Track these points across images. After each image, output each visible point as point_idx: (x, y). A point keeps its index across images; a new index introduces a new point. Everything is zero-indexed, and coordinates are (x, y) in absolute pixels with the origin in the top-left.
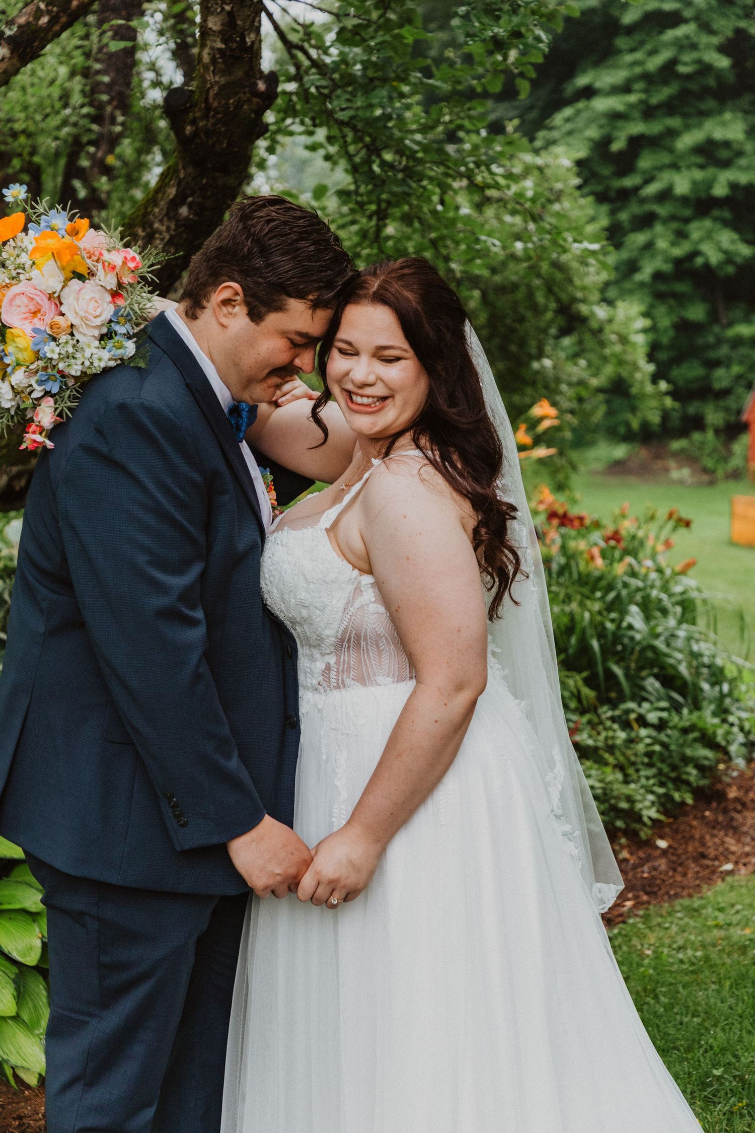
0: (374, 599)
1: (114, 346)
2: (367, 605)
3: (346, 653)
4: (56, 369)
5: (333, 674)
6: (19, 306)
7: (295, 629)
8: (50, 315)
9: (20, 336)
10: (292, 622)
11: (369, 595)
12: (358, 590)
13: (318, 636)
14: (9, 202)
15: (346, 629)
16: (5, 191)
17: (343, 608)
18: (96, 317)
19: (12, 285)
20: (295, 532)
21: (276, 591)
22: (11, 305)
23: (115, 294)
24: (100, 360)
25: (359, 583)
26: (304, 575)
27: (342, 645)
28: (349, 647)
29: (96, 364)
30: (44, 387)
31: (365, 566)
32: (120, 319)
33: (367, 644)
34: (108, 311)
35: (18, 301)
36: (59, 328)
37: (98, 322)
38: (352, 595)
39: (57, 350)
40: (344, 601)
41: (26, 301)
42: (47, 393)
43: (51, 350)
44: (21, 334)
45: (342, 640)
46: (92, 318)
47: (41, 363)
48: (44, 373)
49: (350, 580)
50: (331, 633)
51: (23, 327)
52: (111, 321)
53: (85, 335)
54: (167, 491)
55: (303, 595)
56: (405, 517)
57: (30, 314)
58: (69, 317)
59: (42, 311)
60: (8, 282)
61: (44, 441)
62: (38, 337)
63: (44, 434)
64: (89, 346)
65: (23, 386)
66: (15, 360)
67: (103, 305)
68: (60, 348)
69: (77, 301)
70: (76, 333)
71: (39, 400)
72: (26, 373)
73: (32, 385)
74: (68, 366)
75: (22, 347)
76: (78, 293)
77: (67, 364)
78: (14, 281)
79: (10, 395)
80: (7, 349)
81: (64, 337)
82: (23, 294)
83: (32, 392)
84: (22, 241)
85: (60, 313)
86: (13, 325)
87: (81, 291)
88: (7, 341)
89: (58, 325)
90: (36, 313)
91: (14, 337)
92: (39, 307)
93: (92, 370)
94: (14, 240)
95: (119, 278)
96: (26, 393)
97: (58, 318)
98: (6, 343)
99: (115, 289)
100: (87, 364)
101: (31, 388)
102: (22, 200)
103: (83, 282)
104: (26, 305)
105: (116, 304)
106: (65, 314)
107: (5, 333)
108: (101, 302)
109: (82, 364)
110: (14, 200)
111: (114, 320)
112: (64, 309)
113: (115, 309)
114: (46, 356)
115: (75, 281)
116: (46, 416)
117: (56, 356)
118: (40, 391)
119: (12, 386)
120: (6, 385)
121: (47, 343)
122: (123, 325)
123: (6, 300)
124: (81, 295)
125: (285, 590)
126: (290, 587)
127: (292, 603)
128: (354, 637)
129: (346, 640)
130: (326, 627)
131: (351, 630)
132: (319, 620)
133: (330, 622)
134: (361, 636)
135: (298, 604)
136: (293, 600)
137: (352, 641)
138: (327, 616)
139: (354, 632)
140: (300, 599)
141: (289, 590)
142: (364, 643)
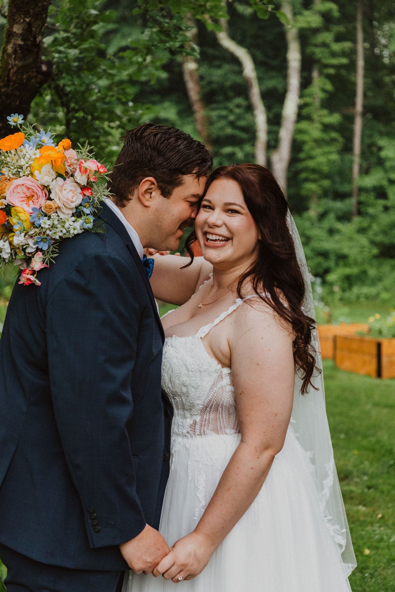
0: (229, 383)
1: (85, 222)
2: (225, 386)
3: (208, 415)
4: (46, 234)
5: (198, 427)
6: (19, 193)
7: (174, 399)
8: (42, 201)
9: (21, 212)
10: (172, 394)
11: (226, 381)
12: (221, 377)
13: (191, 404)
14: (12, 125)
15: (210, 401)
16: (8, 118)
17: (209, 388)
18: (72, 202)
19: (12, 179)
20: (180, 339)
21: (166, 376)
22: (14, 192)
23: (83, 188)
24: (74, 229)
25: (221, 372)
26: (185, 365)
27: (206, 410)
28: (210, 411)
29: (72, 231)
30: (37, 246)
31: (227, 362)
32: (86, 204)
33: (222, 409)
34: (78, 199)
35: (19, 190)
36: (51, 208)
37: (73, 205)
38: (216, 380)
39: (49, 222)
40: (211, 383)
41: (25, 190)
42: (38, 250)
43: (45, 223)
44: (22, 210)
45: (206, 407)
46: (69, 202)
47: (37, 230)
48: (39, 237)
49: (216, 370)
50: (200, 403)
51: (22, 206)
52: (81, 205)
53: (64, 213)
55: (184, 378)
56: (262, 338)
57: (26, 199)
58: (56, 202)
59: (36, 196)
60: (12, 176)
61: (35, 281)
62: (35, 214)
63: (35, 275)
64: (68, 220)
65: (22, 244)
66: (22, 227)
67: (76, 195)
68: (50, 221)
69: (61, 191)
70: (58, 212)
71: (33, 254)
72: (27, 236)
73: (28, 244)
74: (55, 233)
75: (23, 219)
76: (62, 187)
77: (55, 231)
78: (14, 177)
79: (9, 251)
80: (12, 220)
81: (54, 214)
82: (23, 185)
83: (26, 248)
84: (21, 151)
85: (50, 199)
86: (15, 205)
87: (64, 185)
88: (12, 215)
89: (49, 206)
90: (31, 198)
91: (17, 213)
92: (33, 194)
93: (67, 236)
94: (16, 150)
95: (88, 178)
96: (21, 248)
97: (49, 202)
98: (11, 216)
99: (86, 185)
100: (64, 231)
101: (27, 246)
102: (19, 124)
103: (65, 180)
104: (24, 192)
105: (85, 195)
106: (53, 199)
107: (10, 210)
108: (75, 193)
109: (61, 231)
110: (15, 124)
111: (83, 204)
112: (52, 196)
113: (83, 197)
114: (40, 226)
115: (59, 179)
116: (37, 264)
117: (47, 226)
118: (34, 248)
119: (11, 244)
120: (7, 244)
121: (41, 218)
122: (88, 208)
123: (11, 189)
124: (64, 188)
125: (173, 375)
126: (177, 373)
127: (177, 383)
128: (215, 405)
129: (209, 407)
130: (197, 399)
131: (213, 401)
132: (193, 394)
133: (200, 396)
134: (219, 405)
135: (181, 384)
136: (177, 381)
137: (213, 407)
138: (199, 392)
139: (215, 402)
140: (183, 381)
141: (176, 375)
142: (221, 409)
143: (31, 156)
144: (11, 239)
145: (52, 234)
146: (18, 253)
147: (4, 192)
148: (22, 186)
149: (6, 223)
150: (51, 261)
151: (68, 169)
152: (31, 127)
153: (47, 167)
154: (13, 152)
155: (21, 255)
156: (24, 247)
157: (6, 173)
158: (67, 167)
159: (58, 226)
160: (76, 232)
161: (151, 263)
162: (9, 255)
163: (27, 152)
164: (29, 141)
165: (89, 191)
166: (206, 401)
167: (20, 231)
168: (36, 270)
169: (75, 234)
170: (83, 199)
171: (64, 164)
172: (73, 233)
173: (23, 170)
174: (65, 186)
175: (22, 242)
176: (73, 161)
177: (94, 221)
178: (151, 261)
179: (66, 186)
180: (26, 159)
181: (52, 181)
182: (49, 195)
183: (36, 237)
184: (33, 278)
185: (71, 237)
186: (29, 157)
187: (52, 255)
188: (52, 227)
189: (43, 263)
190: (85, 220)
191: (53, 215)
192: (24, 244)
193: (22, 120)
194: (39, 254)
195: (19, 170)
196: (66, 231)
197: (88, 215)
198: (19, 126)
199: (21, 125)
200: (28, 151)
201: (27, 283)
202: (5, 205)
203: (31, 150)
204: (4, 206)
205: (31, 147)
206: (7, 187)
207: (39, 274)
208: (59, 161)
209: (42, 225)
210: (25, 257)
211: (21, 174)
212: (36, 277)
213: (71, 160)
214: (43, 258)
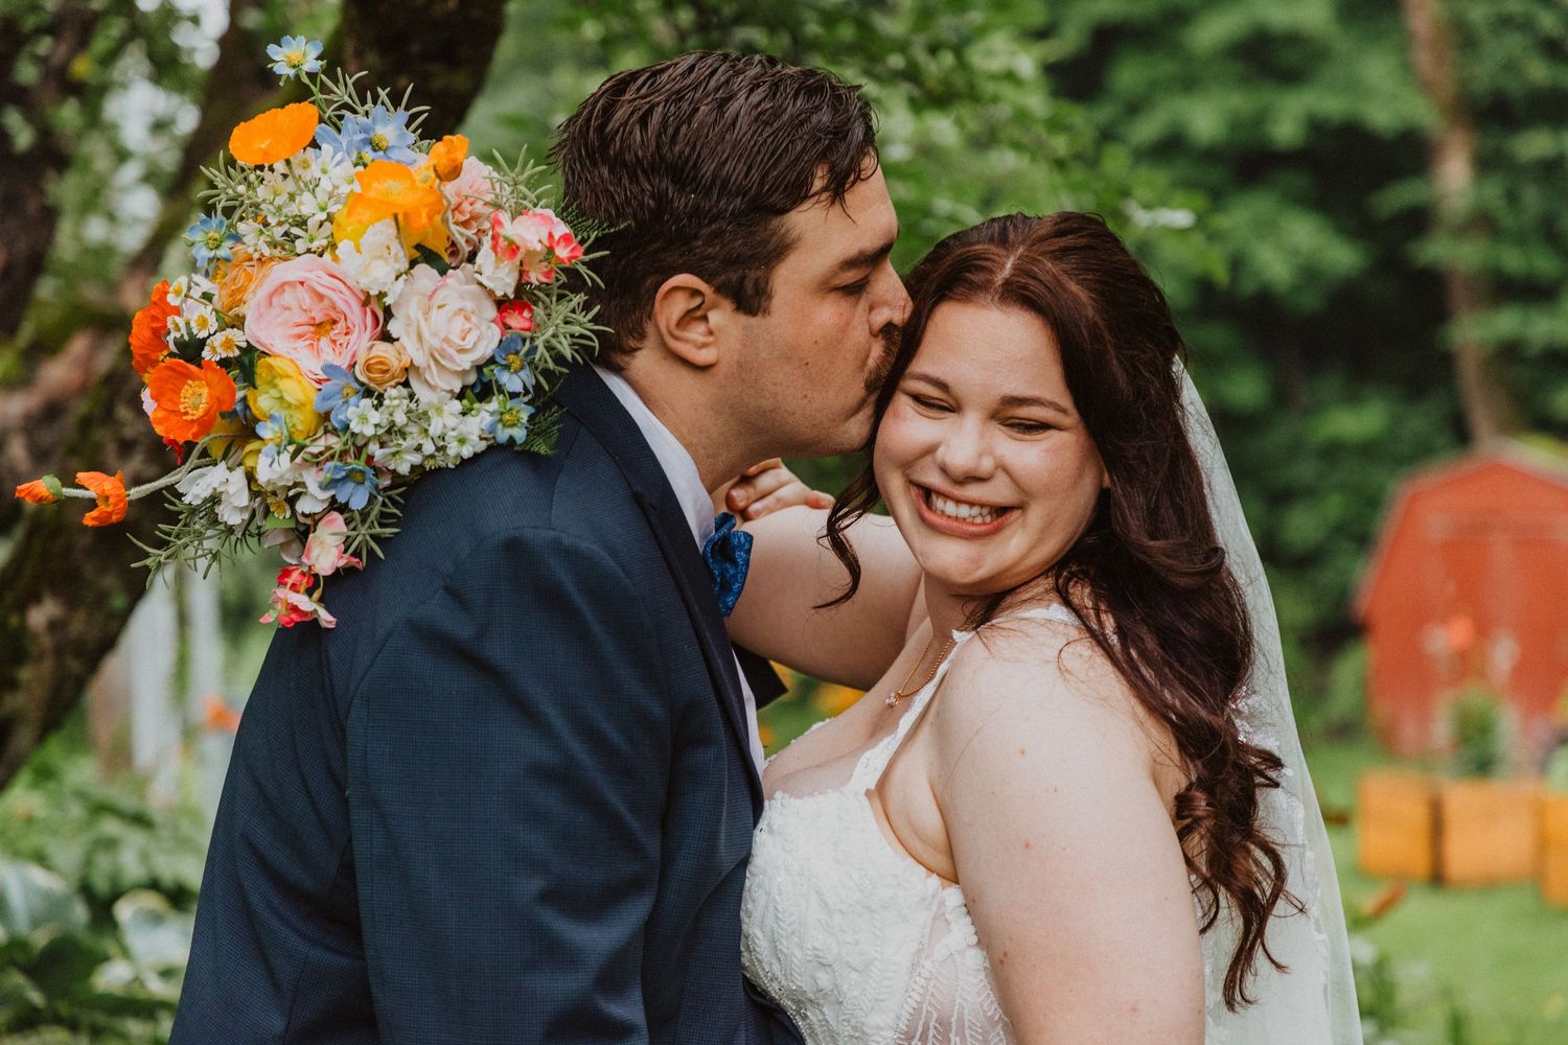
0: (974, 940)
1: (501, 420)
2: (962, 953)
4: (364, 457)
6: (288, 308)
7: (804, 1018)
8: (361, 343)
9: (288, 376)
10: (796, 1003)
11: (963, 931)
12: (939, 922)
13: (855, 1028)
14: (281, 75)
16: (271, 49)
18: (461, 351)
19: (271, 259)
20: (799, 802)
22: (271, 304)
24: (462, 441)
25: (941, 904)
26: (820, 894)
29: (453, 449)
30: (332, 492)
32: (510, 358)
33: (963, 1040)
34: (485, 339)
35: (288, 297)
36: (386, 371)
37: (464, 362)
38: (926, 933)
39: (375, 417)
40: (911, 949)
41: (308, 301)
42: (333, 506)
43: (364, 418)
44: (291, 370)
46: (454, 352)
47: (336, 443)
49: (925, 897)
51: (294, 355)
52: (492, 361)
53: (432, 387)
54: (593, 738)
55: (819, 939)
56: (1023, 753)
57: (312, 329)
58: (404, 348)
59: (341, 326)
60: (267, 251)
61: (315, 611)
62: (334, 384)
63: (317, 595)
64: (439, 410)
65: (284, 483)
66: (285, 432)
67: (478, 328)
68: (382, 414)
69: (427, 313)
70: (414, 383)
71: (317, 517)
72: (298, 460)
73: (303, 484)
74: (394, 454)
75: (293, 402)
76: (431, 296)
77: (394, 449)
78: (277, 252)
79: (243, 499)
80: (255, 401)
81: (393, 392)
82: (302, 283)
83: (298, 496)
84: (306, 165)
85: (386, 337)
86: (273, 349)
87: (438, 292)
88: (258, 382)
89: (381, 363)
90: (328, 327)
91: (274, 377)
92: (334, 315)
93: (440, 462)
94: (288, 162)
95: (521, 273)
96: (281, 496)
97: (382, 348)
98: (255, 387)
99: (512, 296)
100: (429, 448)
101: (299, 489)
102: (307, 73)
103: (443, 273)
104: (305, 307)
105: (507, 327)
106: (398, 340)
107: (252, 365)
108: (474, 319)
109: (419, 448)
110: (292, 72)
111: (498, 359)
112: (394, 328)
113: (502, 335)
114: (347, 427)
115: (423, 269)
116: (326, 553)
117: (369, 431)
118: (323, 501)
119: (250, 477)
120: (238, 476)
121: (353, 400)
122: (516, 372)
123: (262, 294)
124: (437, 300)
125: (780, 931)
126: (791, 924)
127: (796, 957)
128: (935, 1028)
129: (918, 1034)
130: (872, 1008)
131: (928, 1012)
132: (856, 993)
133: (881, 997)
134: (950, 1024)
135: (810, 961)
136: (798, 953)
137: (931, 1035)
138: (874, 985)
139: (935, 1016)
140: (815, 949)
141: (789, 931)
142: (958, 1039)
143: (336, 187)
144: (249, 462)
145: (385, 456)
146: (272, 510)
147: (241, 300)
148: (299, 287)
149: (239, 407)
150: (371, 552)
151: (460, 235)
152: (350, 82)
153: (384, 230)
154: (280, 167)
155: (281, 518)
156: (291, 493)
157: (249, 239)
158: (453, 228)
159: (408, 429)
160: (467, 452)
161: (741, 546)
162: (246, 516)
163: (324, 172)
164: (339, 131)
165: (526, 314)
166: (903, 1013)
167: (279, 446)
168: (323, 573)
169: (465, 457)
170: (501, 341)
171: (445, 221)
172: (458, 456)
173: (306, 231)
174: (441, 294)
175: (281, 477)
176: (479, 207)
177: (531, 418)
178: (742, 540)
179: (446, 296)
180: (322, 196)
181: (397, 278)
182: (386, 321)
183: (331, 464)
184: (305, 603)
185: (453, 467)
186: (330, 188)
187: (378, 530)
188: (389, 432)
189: (345, 551)
190: (502, 414)
191: (393, 394)
192: (290, 484)
193: (317, 59)
194: (334, 520)
195: (295, 231)
196: (434, 448)
197: (514, 395)
198: (305, 80)
199: (312, 76)
200: (329, 167)
201: (288, 620)
202: (238, 347)
203: (338, 164)
204: (237, 353)
205: (339, 156)
206: (252, 287)
207: (331, 587)
208: (424, 214)
209: (351, 427)
210: (292, 525)
211: (300, 246)
212: (321, 600)
213: (471, 204)
214: (348, 537)
